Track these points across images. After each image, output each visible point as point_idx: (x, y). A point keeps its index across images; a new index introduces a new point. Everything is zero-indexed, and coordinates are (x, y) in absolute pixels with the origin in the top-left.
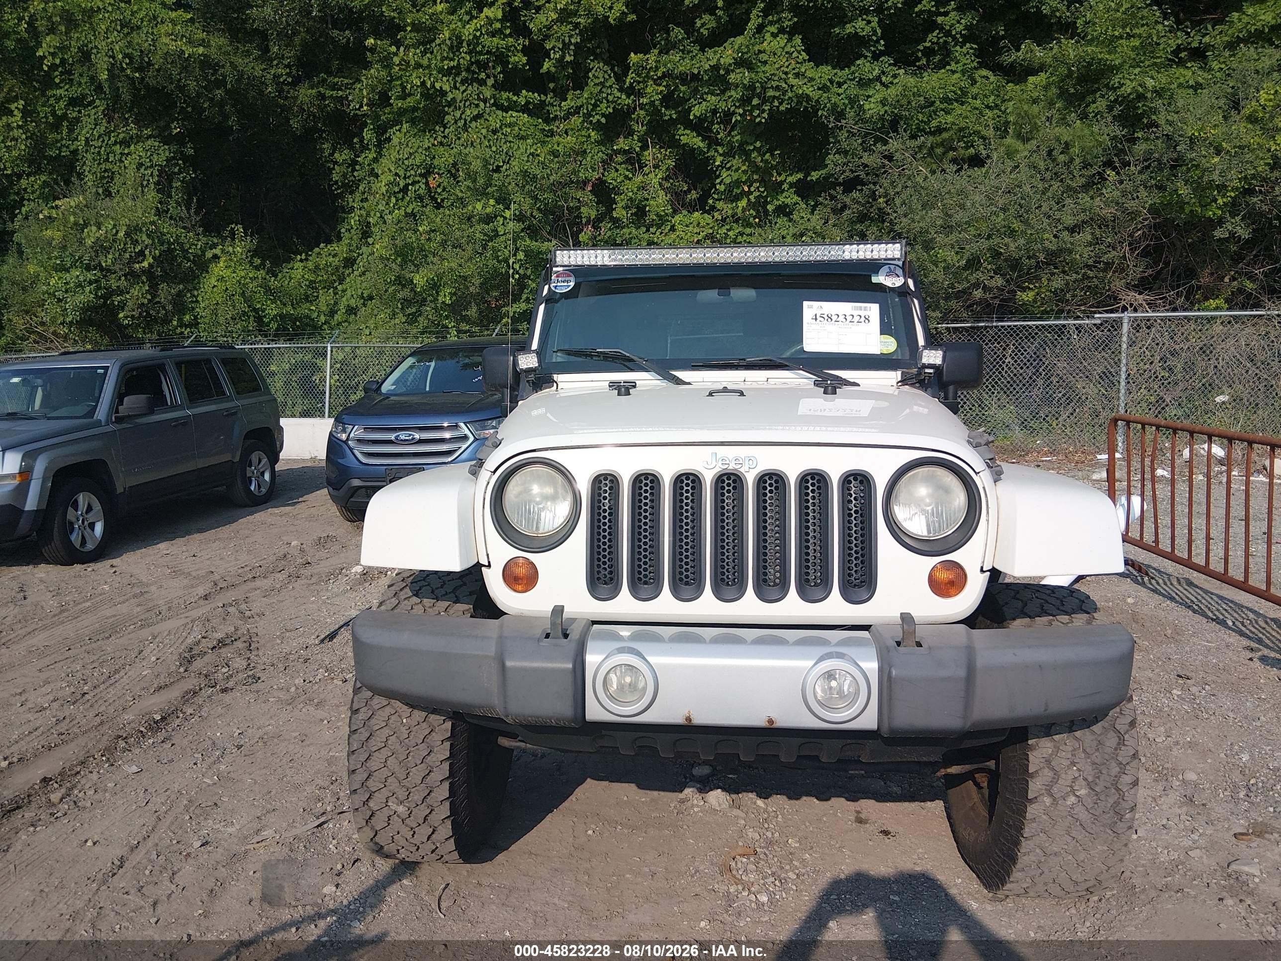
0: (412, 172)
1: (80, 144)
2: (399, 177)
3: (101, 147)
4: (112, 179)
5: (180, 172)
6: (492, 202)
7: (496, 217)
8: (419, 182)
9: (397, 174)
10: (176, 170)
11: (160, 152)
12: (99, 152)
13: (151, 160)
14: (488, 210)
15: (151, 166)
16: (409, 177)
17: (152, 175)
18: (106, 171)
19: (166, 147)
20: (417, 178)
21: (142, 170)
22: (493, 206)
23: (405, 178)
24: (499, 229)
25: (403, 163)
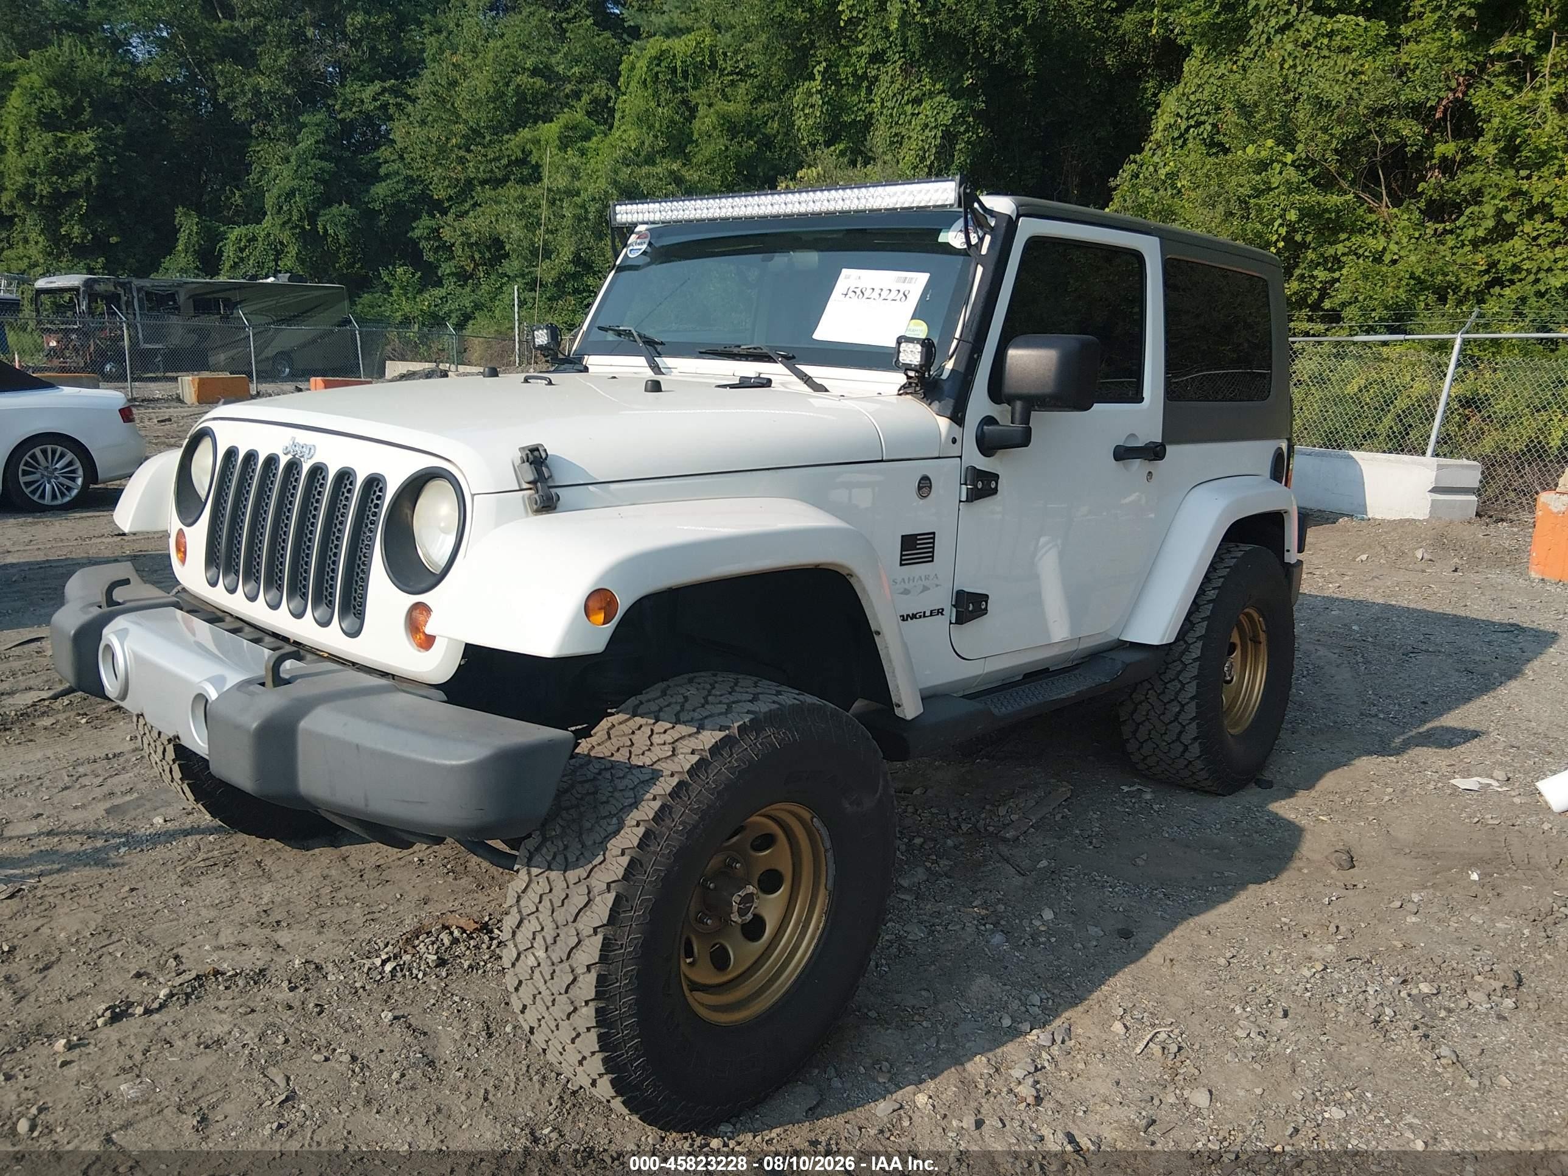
0: (1198, 110)
1: (875, 107)
2: (1181, 117)
3: (893, 108)
4: (901, 144)
5: (966, 131)
6: (1270, 143)
7: (1272, 162)
8: (1204, 123)
9: (1178, 115)
10: (962, 129)
11: (948, 109)
12: (891, 114)
13: (936, 120)
14: (1264, 154)
15: (936, 127)
16: (1192, 117)
17: (935, 137)
18: (896, 135)
19: (955, 103)
20: (1203, 118)
21: (927, 131)
22: (1271, 148)
23: (1188, 119)
24: (1273, 180)
25: (1188, 99)
